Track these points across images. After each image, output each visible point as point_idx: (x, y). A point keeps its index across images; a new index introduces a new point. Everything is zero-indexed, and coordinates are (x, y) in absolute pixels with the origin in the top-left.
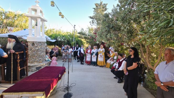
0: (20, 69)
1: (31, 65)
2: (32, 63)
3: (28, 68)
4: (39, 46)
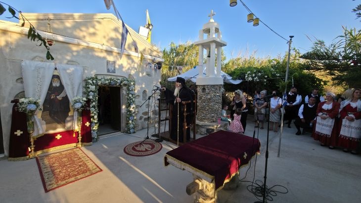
1: (200, 124)
2: (201, 120)
4: (211, 93)
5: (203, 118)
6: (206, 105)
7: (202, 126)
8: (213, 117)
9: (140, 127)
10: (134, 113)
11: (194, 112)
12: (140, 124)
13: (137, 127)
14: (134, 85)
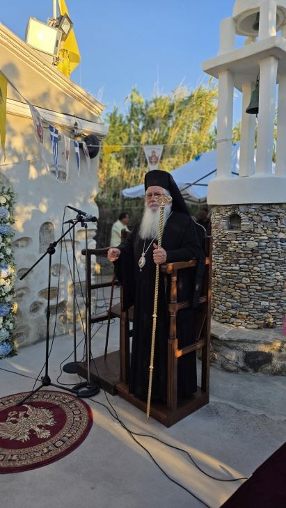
0: (179, 354)
4: (260, 230)
5: (233, 312)
6: (241, 270)
7: (228, 344)
8: (265, 310)
9: (32, 336)
10: (11, 292)
11: (203, 300)
12: (31, 326)
13: (21, 334)
14: (11, 205)
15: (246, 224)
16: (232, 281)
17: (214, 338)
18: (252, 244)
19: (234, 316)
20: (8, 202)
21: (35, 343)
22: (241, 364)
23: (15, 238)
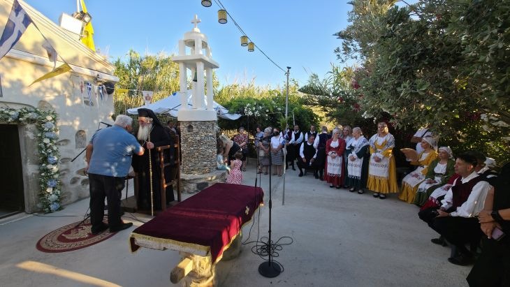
0: (165, 186)
1: (187, 179)
2: (189, 172)
3: (181, 184)
4: (201, 132)
5: (191, 168)
6: (194, 149)
7: (190, 181)
8: (205, 166)
9: (73, 197)
10: (58, 172)
11: (176, 162)
12: (72, 192)
13: (65, 197)
14: (55, 121)
15: (195, 129)
16: (190, 154)
17: (183, 180)
18: (198, 138)
19: (192, 170)
20: (54, 119)
21: (75, 202)
22: (196, 189)
23: (58, 140)
